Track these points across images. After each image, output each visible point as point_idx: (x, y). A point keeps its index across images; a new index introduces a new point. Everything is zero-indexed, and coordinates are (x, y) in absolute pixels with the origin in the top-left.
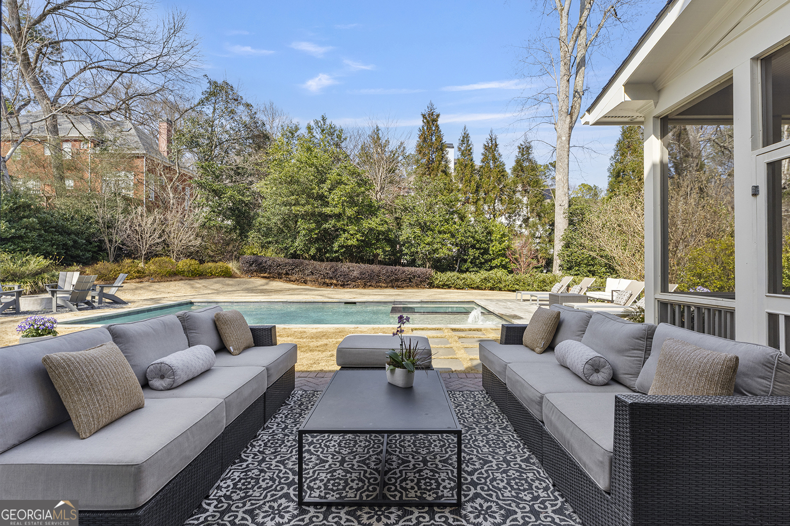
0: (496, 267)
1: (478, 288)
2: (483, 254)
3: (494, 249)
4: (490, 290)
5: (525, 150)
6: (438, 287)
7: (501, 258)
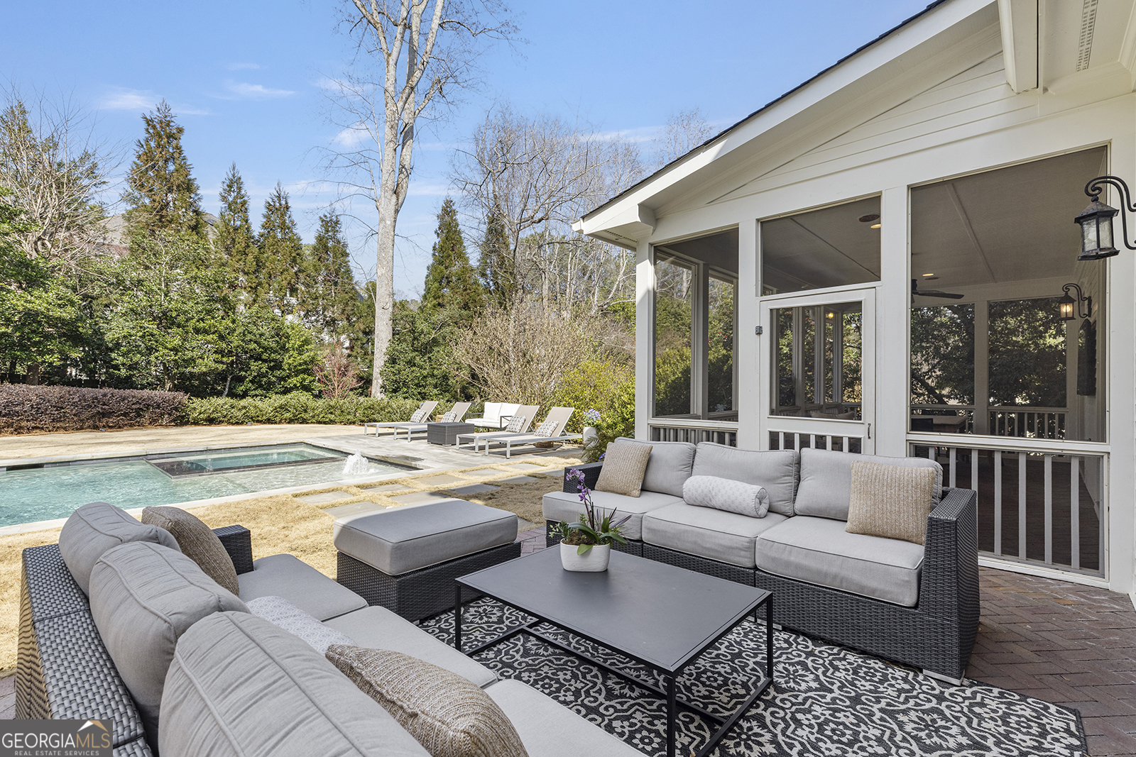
0: (295, 388)
1: (269, 421)
2: (271, 369)
3: (290, 361)
4: (289, 423)
5: (330, 225)
6: (196, 423)
7: (302, 376)
